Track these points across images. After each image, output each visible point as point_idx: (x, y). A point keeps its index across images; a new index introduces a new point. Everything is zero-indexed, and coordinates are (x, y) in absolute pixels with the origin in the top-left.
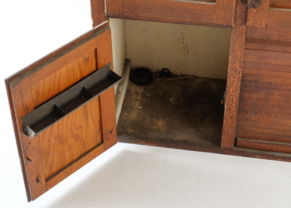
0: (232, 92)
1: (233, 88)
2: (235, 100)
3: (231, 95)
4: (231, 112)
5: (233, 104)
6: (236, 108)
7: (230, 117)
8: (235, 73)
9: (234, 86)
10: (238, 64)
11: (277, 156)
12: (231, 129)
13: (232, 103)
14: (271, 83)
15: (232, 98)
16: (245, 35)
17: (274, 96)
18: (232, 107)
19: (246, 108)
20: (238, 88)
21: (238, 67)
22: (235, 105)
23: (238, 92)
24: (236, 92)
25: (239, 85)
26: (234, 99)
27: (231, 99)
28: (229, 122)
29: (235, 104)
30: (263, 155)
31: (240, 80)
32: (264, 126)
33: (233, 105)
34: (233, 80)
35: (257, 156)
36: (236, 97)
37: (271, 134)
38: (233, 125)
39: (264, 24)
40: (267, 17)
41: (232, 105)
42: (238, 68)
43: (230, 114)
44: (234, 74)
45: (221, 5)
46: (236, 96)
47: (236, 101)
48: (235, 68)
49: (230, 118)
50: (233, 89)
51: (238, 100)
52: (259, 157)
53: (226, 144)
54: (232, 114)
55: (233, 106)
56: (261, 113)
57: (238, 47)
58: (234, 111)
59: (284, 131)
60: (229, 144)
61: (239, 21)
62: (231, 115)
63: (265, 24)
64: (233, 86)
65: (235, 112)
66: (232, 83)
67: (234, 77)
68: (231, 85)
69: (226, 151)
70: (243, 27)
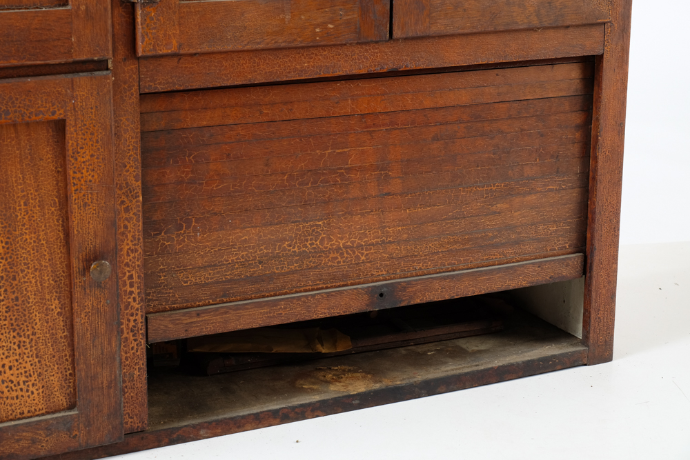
0: (128, 255)
1: (129, 242)
2: (135, 279)
3: (127, 265)
4: (132, 315)
5: (133, 289)
6: (142, 300)
7: (132, 331)
8: (127, 196)
9: (130, 236)
10: (131, 170)
11: (243, 417)
12: (137, 367)
13: (131, 286)
15: (129, 272)
16: (136, 84)
18: (131, 300)
20: (139, 239)
21: (131, 179)
22: (137, 291)
23: (140, 250)
24: (136, 251)
25: (140, 228)
26: (134, 272)
27: (128, 274)
28: (131, 346)
29: (138, 288)
30: (214, 424)
31: (141, 214)
33: (133, 292)
34: (126, 219)
35: (202, 432)
36: (138, 266)
38: (139, 353)
39: (174, 42)
40: (180, 24)
41: (131, 293)
42: (134, 182)
43: (129, 320)
44: (126, 200)
45: (83, 8)
46: (137, 263)
47: (139, 277)
48: (127, 183)
49: (131, 334)
50: (128, 244)
51: (142, 275)
52: (207, 433)
53: (131, 418)
54: (135, 320)
55: (133, 295)
57: (127, 123)
58: (137, 310)
60: (136, 415)
61: (122, 51)
62: (132, 323)
63: (177, 42)
64: (127, 236)
65: (140, 313)
66: (126, 227)
67: (127, 210)
68: (123, 234)
69: (134, 440)
70: (131, 67)
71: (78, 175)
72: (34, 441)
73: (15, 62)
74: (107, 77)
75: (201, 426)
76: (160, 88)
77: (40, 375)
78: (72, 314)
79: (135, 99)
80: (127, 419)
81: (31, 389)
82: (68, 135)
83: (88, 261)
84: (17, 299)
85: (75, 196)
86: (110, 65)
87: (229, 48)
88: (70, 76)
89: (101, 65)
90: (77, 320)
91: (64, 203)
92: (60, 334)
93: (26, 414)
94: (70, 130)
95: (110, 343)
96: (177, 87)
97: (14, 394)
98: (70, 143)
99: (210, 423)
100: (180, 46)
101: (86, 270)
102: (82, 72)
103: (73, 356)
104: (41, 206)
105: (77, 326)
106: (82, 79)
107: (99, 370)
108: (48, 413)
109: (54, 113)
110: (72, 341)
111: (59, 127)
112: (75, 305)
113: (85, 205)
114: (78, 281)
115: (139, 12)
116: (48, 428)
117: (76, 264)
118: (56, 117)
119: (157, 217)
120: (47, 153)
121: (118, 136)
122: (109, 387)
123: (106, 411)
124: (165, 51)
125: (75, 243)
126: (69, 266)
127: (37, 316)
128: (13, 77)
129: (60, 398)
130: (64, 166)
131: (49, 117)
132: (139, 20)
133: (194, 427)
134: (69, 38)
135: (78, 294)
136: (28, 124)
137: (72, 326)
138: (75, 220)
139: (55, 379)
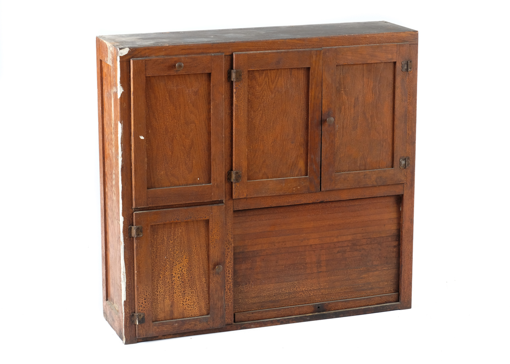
0: (228, 264)
2: (230, 272)
3: (228, 267)
4: (229, 284)
6: (232, 279)
9: (229, 257)
11: (268, 321)
12: (230, 302)
13: (229, 274)
14: (254, 251)
16: (232, 208)
17: (257, 263)
18: (229, 279)
19: (238, 281)
20: (232, 258)
22: (231, 276)
23: (232, 262)
25: (232, 255)
26: (230, 270)
27: (228, 270)
28: (228, 294)
30: (257, 323)
31: (233, 250)
32: (253, 295)
34: (228, 252)
35: (252, 326)
37: (259, 302)
38: (231, 297)
39: (245, 194)
40: (247, 188)
41: (229, 276)
42: (231, 239)
44: (228, 245)
45: (216, 184)
46: (231, 266)
48: (228, 240)
49: (229, 290)
50: (228, 260)
51: (233, 271)
52: (254, 326)
56: (249, 282)
57: (229, 220)
58: (231, 282)
59: (268, 296)
60: (229, 319)
61: (228, 197)
62: (229, 287)
66: (228, 254)
67: (228, 249)
68: (227, 257)
69: (228, 327)
70: (231, 202)
71: (213, 237)
72: (195, 325)
73: (194, 202)
74: (223, 206)
75: (252, 324)
76: (240, 209)
77: (198, 303)
78: (209, 283)
79: (232, 212)
80: (226, 319)
81: (195, 307)
82: (210, 225)
83: (215, 266)
84: (192, 277)
85: (211, 244)
86: (224, 202)
87: (264, 195)
88: (211, 205)
89: (221, 202)
90: (211, 285)
91: (208, 246)
92: (205, 289)
93: (193, 316)
94: (210, 223)
95: (221, 293)
96: (246, 208)
97: (189, 309)
98: (210, 227)
99: (255, 323)
100: (247, 195)
101: (214, 268)
102: (215, 204)
103: (209, 297)
104: (201, 247)
105: (211, 287)
106: (215, 206)
107: (217, 302)
108: (200, 316)
109: (205, 217)
110: (209, 292)
111: (207, 222)
112: (210, 280)
113: (215, 247)
114: (211, 272)
115: (234, 185)
116: (200, 321)
117: (211, 266)
118: (206, 219)
119: (239, 280)
120: (203, 230)
121: (226, 224)
122: (221, 308)
123: (219, 316)
124: (242, 197)
125: (211, 259)
126: (209, 267)
127: (198, 283)
128: (193, 206)
129: (204, 311)
130: (208, 234)
131: (204, 219)
132: (234, 187)
133: (249, 324)
134: (211, 194)
135: (211, 276)
136: (197, 221)
137: (209, 287)
138: (211, 252)
139: (203, 304)
